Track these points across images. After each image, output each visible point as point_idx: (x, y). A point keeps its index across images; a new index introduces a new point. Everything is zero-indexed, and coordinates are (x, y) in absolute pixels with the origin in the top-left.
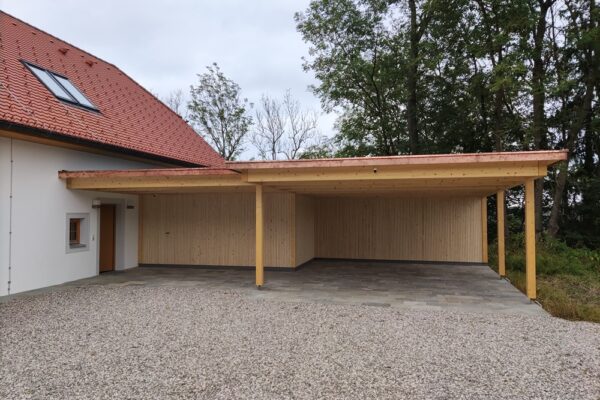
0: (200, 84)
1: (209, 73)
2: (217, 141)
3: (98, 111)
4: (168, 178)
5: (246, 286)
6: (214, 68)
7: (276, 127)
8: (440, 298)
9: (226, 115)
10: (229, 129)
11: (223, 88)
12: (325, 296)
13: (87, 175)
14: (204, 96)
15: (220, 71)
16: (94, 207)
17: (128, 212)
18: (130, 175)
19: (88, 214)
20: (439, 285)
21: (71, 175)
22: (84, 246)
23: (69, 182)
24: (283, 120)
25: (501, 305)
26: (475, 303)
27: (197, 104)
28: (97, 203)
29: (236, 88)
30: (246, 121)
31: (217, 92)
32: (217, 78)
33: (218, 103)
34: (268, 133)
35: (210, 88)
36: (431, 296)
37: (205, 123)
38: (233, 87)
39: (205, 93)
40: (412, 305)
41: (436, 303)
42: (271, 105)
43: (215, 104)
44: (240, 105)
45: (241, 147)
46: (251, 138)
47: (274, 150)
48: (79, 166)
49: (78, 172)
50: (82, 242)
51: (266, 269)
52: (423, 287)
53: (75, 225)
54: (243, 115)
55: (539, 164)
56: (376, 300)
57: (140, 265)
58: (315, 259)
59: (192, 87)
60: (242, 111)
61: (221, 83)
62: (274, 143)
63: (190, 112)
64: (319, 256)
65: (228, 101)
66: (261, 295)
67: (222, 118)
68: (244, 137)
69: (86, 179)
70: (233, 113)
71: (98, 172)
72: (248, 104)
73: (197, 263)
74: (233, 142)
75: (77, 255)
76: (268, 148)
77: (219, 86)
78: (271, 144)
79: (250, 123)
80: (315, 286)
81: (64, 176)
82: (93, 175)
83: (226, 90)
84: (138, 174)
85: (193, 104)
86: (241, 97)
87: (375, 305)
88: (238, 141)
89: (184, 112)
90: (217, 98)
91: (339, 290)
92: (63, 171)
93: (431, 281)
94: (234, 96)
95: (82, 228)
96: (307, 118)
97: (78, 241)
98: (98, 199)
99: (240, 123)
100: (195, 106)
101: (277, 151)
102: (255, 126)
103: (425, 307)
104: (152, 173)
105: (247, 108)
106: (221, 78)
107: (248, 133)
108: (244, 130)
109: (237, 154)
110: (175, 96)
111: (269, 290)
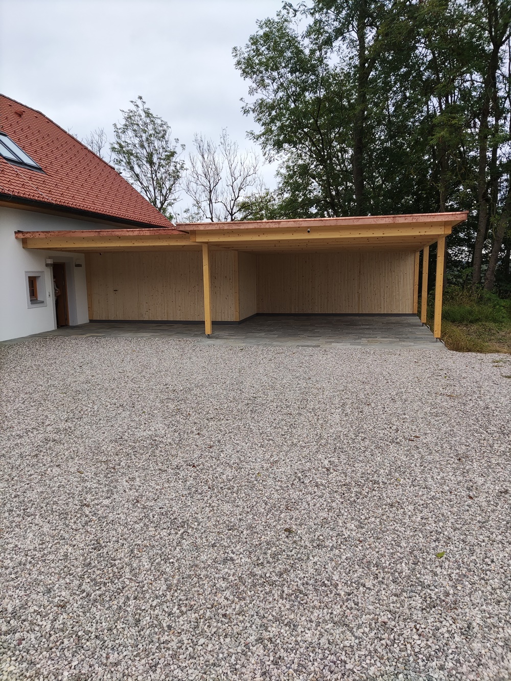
0: (124, 122)
1: (134, 108)
2: (146, 190)
3: (40, 169)
4: (119, 238)
5: (196, 335)
6: (139, 102)
7: (211, 174)
8: (364, 340)
9: (155, 160)
10: (159, 175)
11: (150, 127)
12: (267, 341)
13: (42, 236)
14: (129, 138)
15: (146, 106)
16: (47, 265)
17: (76, 270)
18: (85, 235)
19: (43, 272)
20: (366, 332)
21: (28, 236)
22: (43, 302)
23: (24, 242)
24: (220, 166)
25: (412, 344)
26: (390, 343)
27: (121, 146)
28: (50, 261)
29: (165, 127)
30: (178, 166)
31: (145, 132)
32: (143, 115)
33: (146, 145)
34: (203, 179)
35: (135, 127)
36: (355, 339)
37: (132, 168)
38: (161, 125)
39: (130, 133)
40: (339, 346)
41: (359, 344)
42: (206, 147)
43: (142, 146)
44: (171, 148)
45: (173, 197)
46: (184, 186)
47: (210, 200)
48: (35, 227)
49: (34, 232)
50: (40, 298)
51: (214, 323)
52: (352, 333)
53: (32, 282)
54: (174, 159)
55: (445, 224)
56: (309, 343)
57: (91, 321)
58: (257, 315)
59: (115, 125)
60: (173, 154)
61: (148, 121)
62: (211, 192)
63: (114, 156)
64: (261, 312)
65: (157, 144)
66: (210, 342)
67: (151, 163)
68: (177, 185)
69: (42, 239)
70: (164, 157)
71: (53, 232)
72: (179, 145)
73: (146, 318)
74: (164, 192)
75: (37, 310)
76: (203, 198)
77: (146, 124)
78: (207, 193)
79: (182, 167)
80: (258, 335)
81: (20, 236)
82: (48, 235)
83: (155, 129)
84: (92, 235)
85: (117, 146)
86: (171, 136)
87: (308, 346)
88: (170, 189)
89: (108, 156)
90: (144, 138)
91: (277, 338)
92: (19, 232)
93: (361, 329)
94: (163, 137)
95: (38, 284)
96: (247, 162)
97: (36, 297)
98: (50, 258)
99: (172, 168)
100: (120, 149)
101: (213, 201)
102: (189, 172)
103: (349, 346)
104: (105, 234)
105: (178, 150)
106: (148, 114)
107: (180, 181)
108: (176, 177)
109: (170, 204)
110: (97, 137)
111: (217, 338)
